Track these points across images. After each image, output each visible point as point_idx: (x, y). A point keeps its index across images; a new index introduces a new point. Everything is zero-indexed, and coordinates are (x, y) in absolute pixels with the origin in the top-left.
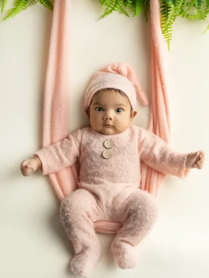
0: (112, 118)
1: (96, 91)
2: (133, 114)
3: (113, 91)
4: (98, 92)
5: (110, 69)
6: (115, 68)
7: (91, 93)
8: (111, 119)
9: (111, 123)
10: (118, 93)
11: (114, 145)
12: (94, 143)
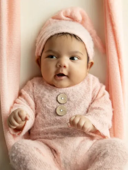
0: (67, 66)
1: (49, 36)
2: (90, 65)
3: (68, 35)
4: (51, 37)
5: (63, 16)
6: (69, 14)
7: (43, 40)
8: (65, 67)
9: (65, 72)
10: (74, 38)
11: (69, 100)
12: (46, 97)
